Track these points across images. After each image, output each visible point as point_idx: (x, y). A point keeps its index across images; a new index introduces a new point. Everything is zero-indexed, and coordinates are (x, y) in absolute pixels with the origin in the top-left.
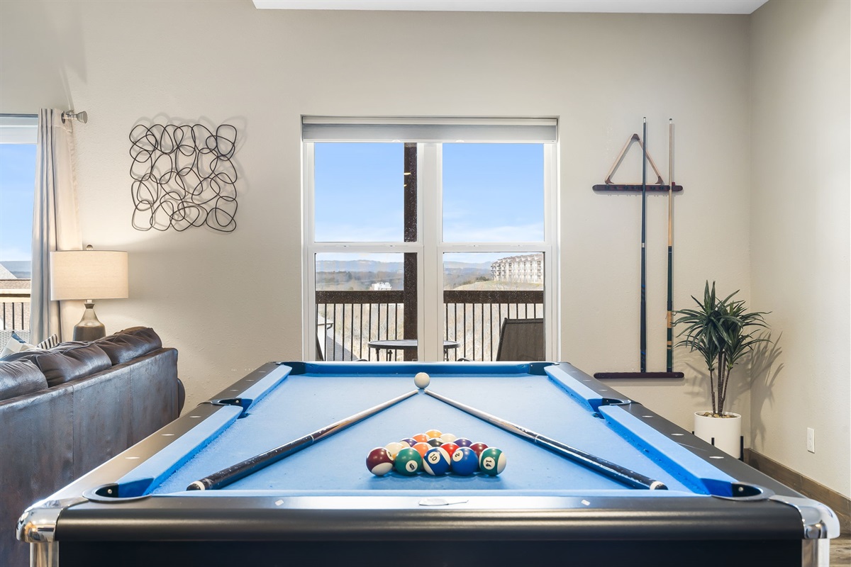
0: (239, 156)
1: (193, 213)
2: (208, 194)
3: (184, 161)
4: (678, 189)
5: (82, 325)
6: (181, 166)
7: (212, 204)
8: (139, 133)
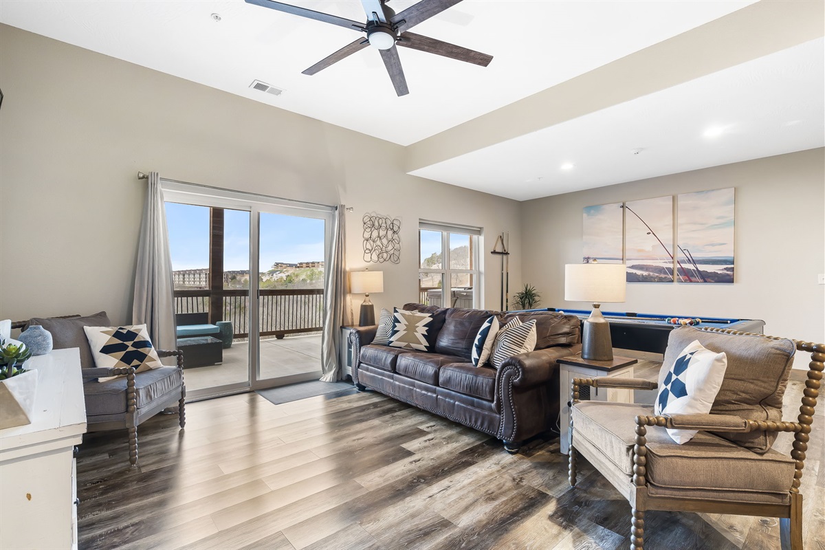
0: (401, 233)
1: (385, 255)
2: (390, 247)
3: (382, 233)
4: (507, 254)
5: (364, 304)
6: (381, 235)
7: (392, 252)
8: (366, 219)
